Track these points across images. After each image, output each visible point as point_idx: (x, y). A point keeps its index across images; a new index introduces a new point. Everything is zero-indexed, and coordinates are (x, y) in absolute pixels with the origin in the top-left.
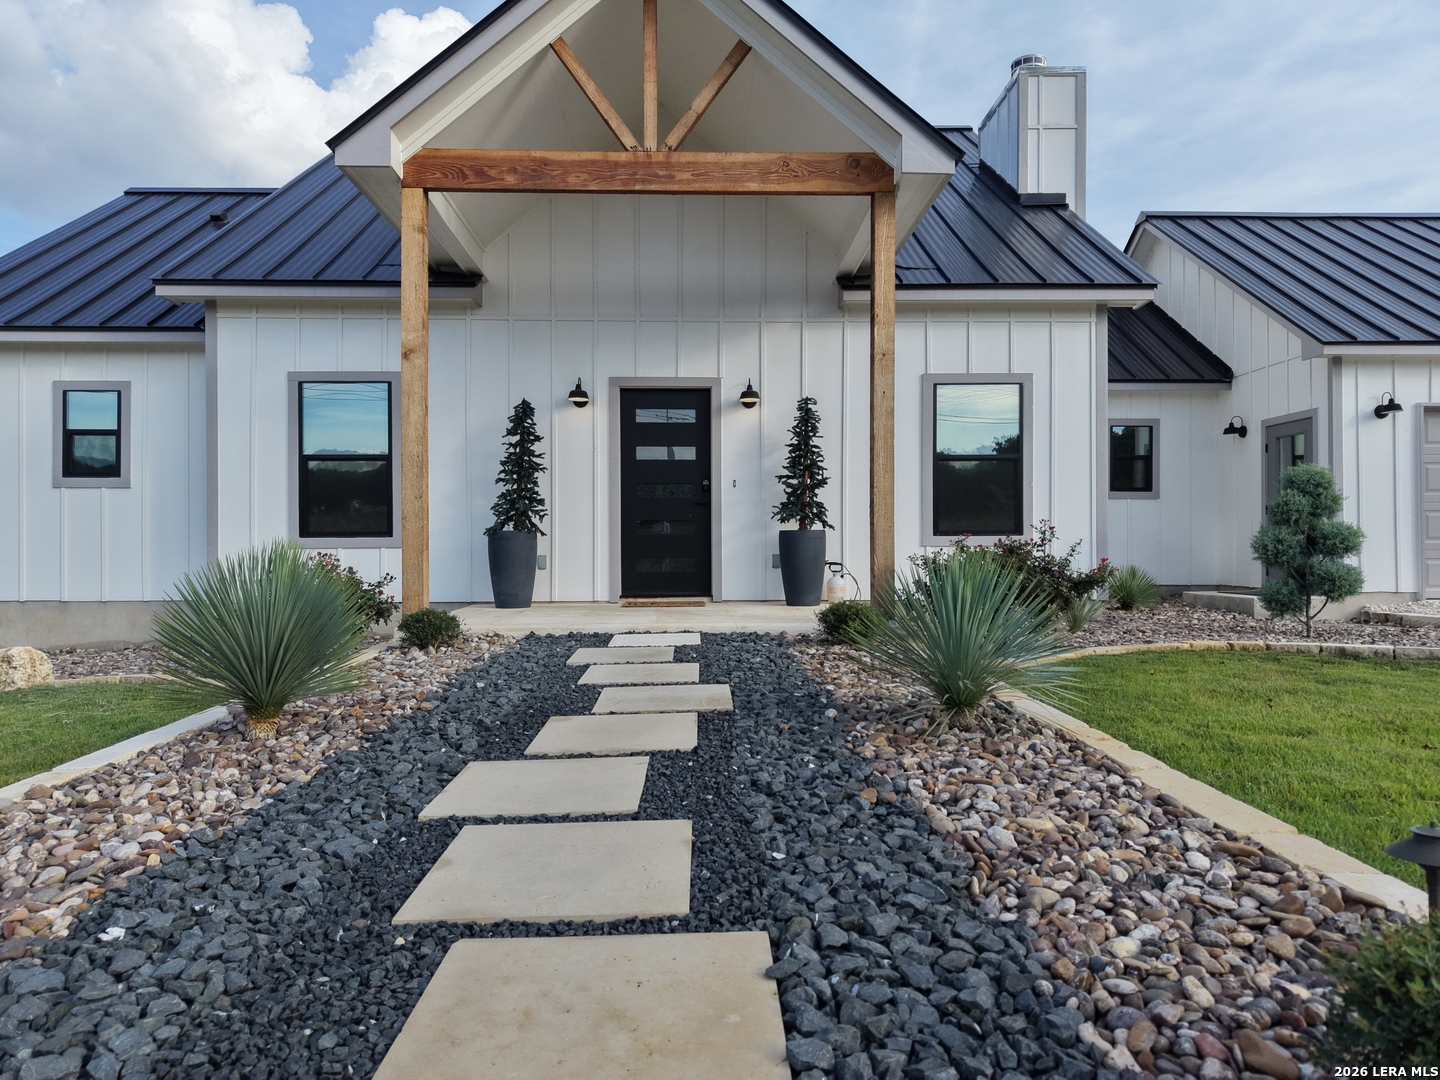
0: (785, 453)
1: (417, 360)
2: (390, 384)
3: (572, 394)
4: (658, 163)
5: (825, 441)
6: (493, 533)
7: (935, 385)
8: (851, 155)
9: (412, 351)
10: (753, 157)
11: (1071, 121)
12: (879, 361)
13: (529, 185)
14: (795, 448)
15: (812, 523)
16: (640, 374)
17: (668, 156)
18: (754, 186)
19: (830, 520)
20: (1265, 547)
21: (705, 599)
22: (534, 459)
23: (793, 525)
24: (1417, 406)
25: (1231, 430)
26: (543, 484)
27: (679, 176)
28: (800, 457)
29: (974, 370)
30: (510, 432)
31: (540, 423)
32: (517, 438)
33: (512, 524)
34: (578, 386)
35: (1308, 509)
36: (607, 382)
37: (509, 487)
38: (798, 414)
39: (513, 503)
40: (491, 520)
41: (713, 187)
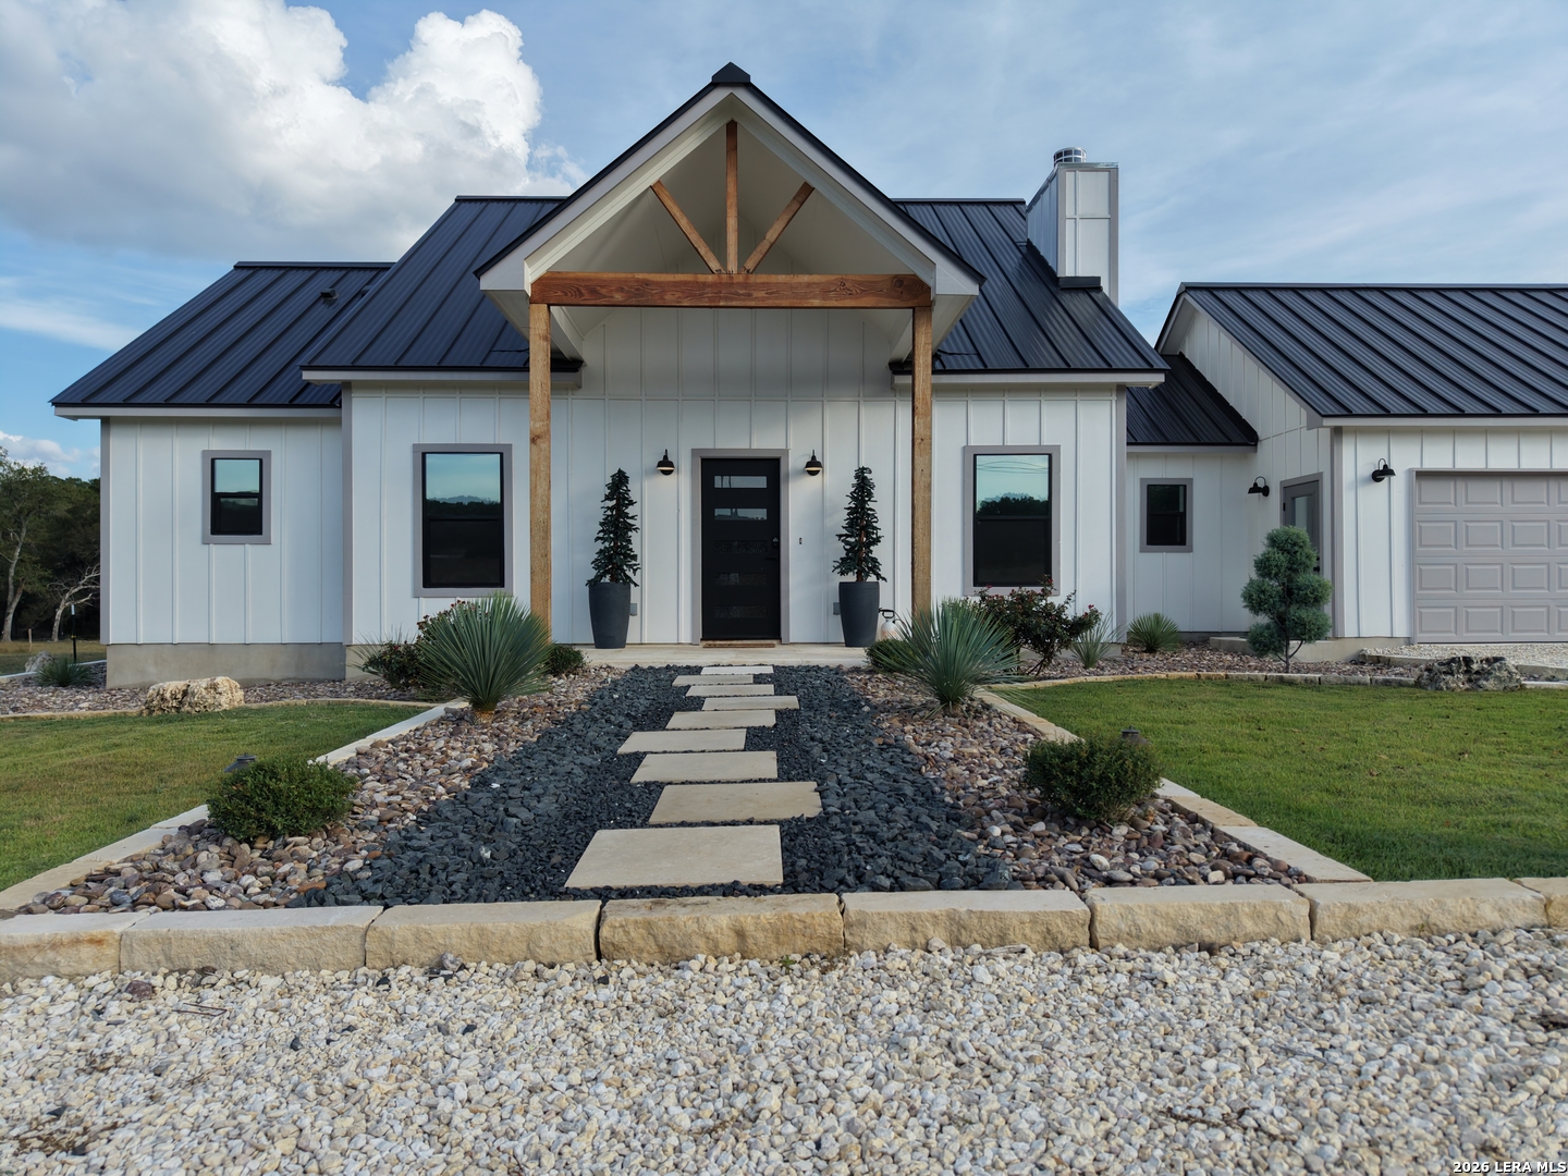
0: (844, 514)
1: (543, 445)
2: (502, 454)
3: (660, 464)
4: (738, 283)
5: (880, 505)
6: (593, 585)
7: (975, 456)
8: (896, 276)
9: (538, 437)
10: (816, 278)
11: (1104, 211)
12: (920, 444)
13: (633, 301)
14: (852, 511)
15: (868, 575)
16: (719, 446)
17: (747, 278)
18: (816, 302)
19: (882, 573)
20: (1251, 596)
21: (775, 642)
22: (629, 521)
23: (851, 578)
24: (1410, 471)
25: (1255, 489)
26: (636, 542)
27: (755, 294)
28: (857, 518)
29: (1009, 442)
30: (608, 498)
31: (633, 489)
32: (614, 502)
33: (608, 576)
34: (666, 457)
35: (1285, 564)
36: (689, 454)
37: (607, 544)
38: (855, 482)
39: (610, 558)
40: (592, 574)
41: (784, 303)
